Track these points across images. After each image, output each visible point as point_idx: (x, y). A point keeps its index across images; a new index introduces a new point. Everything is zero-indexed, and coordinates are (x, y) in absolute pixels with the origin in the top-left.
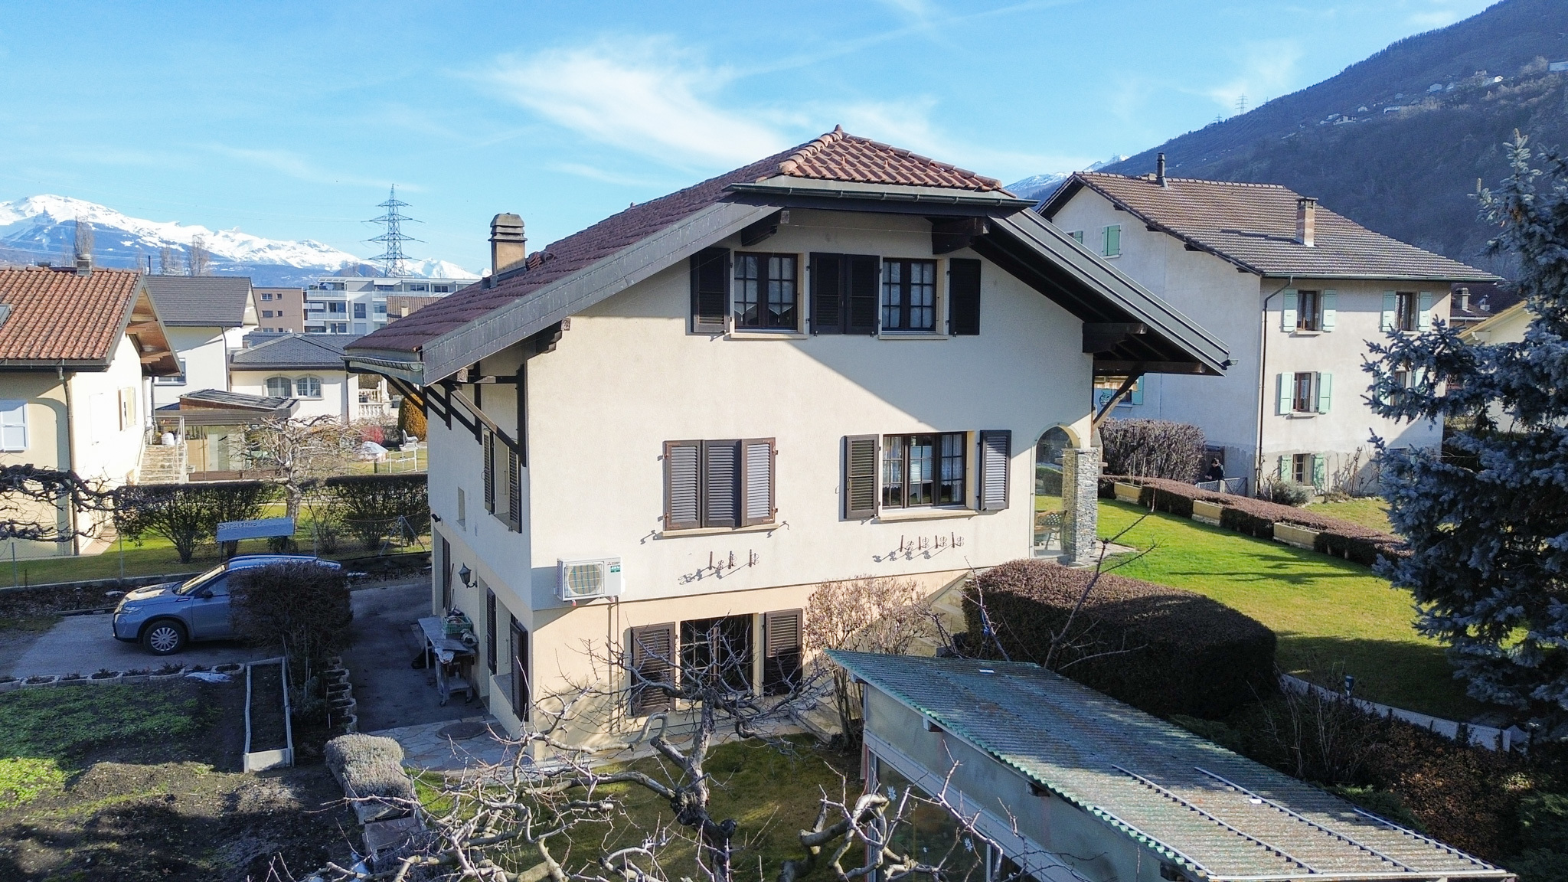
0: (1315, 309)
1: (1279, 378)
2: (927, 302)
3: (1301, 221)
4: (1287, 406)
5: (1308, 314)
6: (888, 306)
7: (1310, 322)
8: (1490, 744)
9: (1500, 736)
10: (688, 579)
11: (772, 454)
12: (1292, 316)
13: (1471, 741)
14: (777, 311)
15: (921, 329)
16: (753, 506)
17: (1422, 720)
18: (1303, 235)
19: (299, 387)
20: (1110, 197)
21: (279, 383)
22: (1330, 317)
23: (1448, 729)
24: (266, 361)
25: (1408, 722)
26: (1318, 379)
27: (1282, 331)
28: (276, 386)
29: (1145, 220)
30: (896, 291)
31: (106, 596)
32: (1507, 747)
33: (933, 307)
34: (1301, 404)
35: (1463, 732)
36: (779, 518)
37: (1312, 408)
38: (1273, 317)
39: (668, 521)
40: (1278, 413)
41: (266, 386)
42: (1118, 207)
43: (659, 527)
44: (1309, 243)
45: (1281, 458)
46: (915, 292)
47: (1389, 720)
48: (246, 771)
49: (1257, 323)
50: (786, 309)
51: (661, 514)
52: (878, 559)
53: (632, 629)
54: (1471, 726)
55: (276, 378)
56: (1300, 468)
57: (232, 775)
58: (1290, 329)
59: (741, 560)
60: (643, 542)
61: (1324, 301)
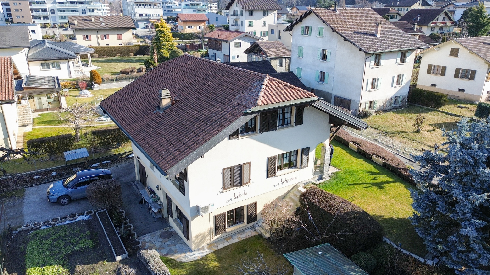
0: (379, 59)
1: (368, 80)
2: (289, 117)
3: (377, 29)
4: (369, 88)
5: (377, 61)
6: (279, 120)
7: (377, 64)
8: (431, 264)
9: (433, 263)
10: (228, 201)
11: (250, 166)
12: (373, 62)
13: (427, 263)
14: (250, 127)
15: (288, 124)
16: (245, 180)
17: (417, 257)
18: (377, 34)
19: (52, 65)
20: (322, 19)
21: (45, 64)
22: (383, 62)
23: (422, 260)
24: (39, 57)
25: (413, 257)
26: (378, 80)
27: (370, 67)
28: (44, 66)
29: (332, 29)
30: (281, 115)
31: (35, 179)
32: (434, 265)
33: (291, 118)
34: (373, 87)
35: (425, 261)
36: (251, 181)
37: (375, 88)
38: (368, 63)
39: (224, 188)
40: (366, 90)
41: (41, 66)
42: (323, 22)
43: (221, 190)
44: (378, 36)
45: (366, 103)
46: (286, 115)
47: (408, 256)
48: (117, 261)
49: (363, 65)
50: (253, 126)
51: (222, 187)
52: (275, 186)
53: (215, 216)
54: (427, 260)
55: (44, 63)
56: (371, 104)
57: (114, 263)
58: (372, 66)
59: (242, 193)
60: (217, 195)
61: (382, 57)
